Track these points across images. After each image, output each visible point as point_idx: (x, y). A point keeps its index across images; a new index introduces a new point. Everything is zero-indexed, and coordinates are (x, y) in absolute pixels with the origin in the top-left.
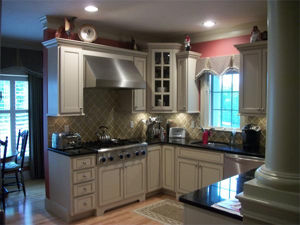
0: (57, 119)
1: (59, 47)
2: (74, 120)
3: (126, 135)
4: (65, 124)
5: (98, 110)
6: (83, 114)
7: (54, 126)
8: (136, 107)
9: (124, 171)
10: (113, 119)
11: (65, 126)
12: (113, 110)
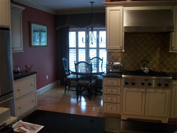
0: (114, 54)
1: (106, 8)
2: (126, 55)
3: (172, 69)
4: (119, 57)
5: (145, 49)
6: (123, 51)
7: (111, 57)
8: (173, 48)
9: (146, 94)
10: (159, 56)
11: (119, 58)
12: (159, 49)
